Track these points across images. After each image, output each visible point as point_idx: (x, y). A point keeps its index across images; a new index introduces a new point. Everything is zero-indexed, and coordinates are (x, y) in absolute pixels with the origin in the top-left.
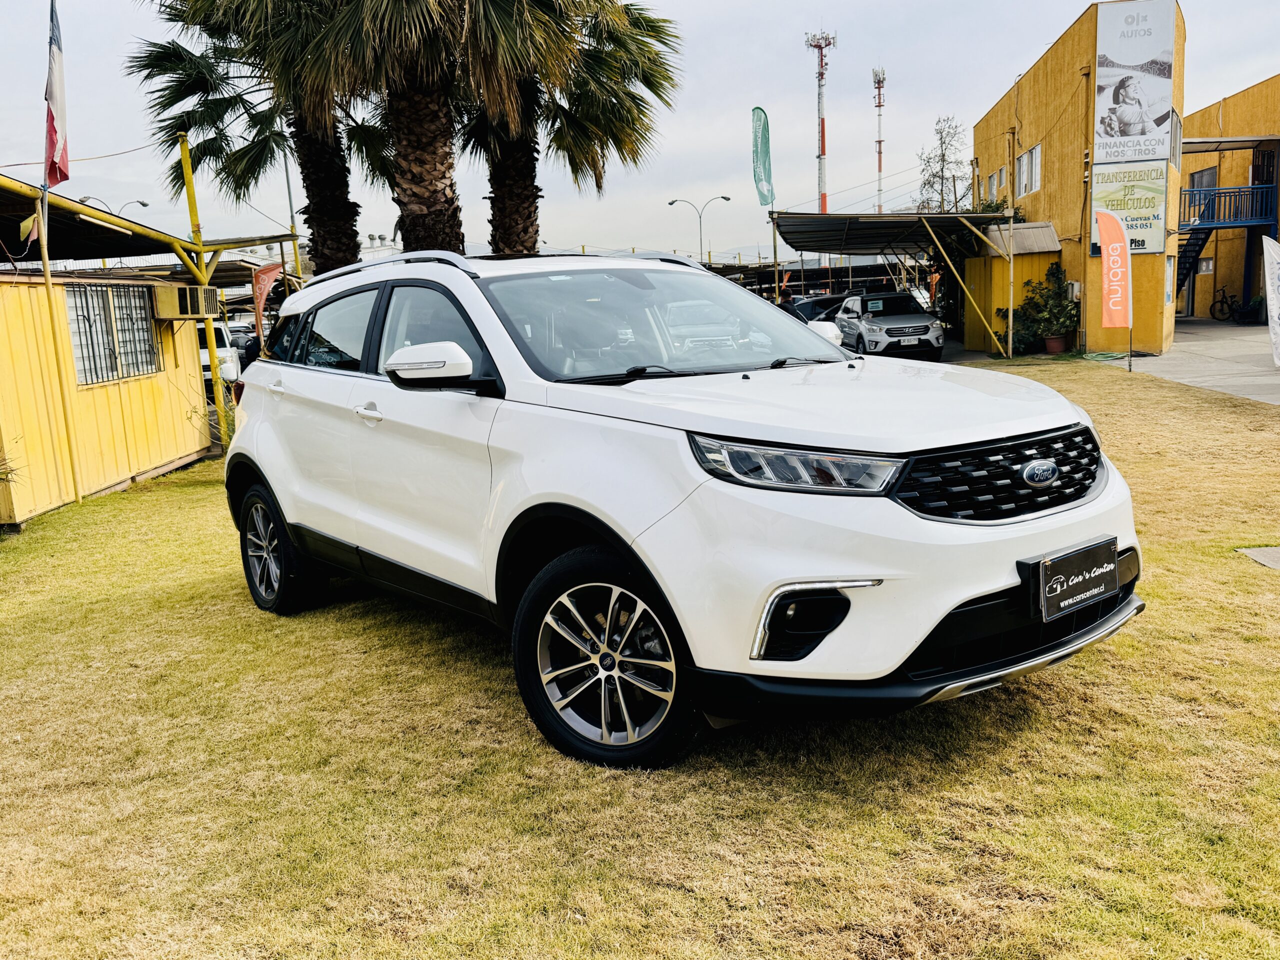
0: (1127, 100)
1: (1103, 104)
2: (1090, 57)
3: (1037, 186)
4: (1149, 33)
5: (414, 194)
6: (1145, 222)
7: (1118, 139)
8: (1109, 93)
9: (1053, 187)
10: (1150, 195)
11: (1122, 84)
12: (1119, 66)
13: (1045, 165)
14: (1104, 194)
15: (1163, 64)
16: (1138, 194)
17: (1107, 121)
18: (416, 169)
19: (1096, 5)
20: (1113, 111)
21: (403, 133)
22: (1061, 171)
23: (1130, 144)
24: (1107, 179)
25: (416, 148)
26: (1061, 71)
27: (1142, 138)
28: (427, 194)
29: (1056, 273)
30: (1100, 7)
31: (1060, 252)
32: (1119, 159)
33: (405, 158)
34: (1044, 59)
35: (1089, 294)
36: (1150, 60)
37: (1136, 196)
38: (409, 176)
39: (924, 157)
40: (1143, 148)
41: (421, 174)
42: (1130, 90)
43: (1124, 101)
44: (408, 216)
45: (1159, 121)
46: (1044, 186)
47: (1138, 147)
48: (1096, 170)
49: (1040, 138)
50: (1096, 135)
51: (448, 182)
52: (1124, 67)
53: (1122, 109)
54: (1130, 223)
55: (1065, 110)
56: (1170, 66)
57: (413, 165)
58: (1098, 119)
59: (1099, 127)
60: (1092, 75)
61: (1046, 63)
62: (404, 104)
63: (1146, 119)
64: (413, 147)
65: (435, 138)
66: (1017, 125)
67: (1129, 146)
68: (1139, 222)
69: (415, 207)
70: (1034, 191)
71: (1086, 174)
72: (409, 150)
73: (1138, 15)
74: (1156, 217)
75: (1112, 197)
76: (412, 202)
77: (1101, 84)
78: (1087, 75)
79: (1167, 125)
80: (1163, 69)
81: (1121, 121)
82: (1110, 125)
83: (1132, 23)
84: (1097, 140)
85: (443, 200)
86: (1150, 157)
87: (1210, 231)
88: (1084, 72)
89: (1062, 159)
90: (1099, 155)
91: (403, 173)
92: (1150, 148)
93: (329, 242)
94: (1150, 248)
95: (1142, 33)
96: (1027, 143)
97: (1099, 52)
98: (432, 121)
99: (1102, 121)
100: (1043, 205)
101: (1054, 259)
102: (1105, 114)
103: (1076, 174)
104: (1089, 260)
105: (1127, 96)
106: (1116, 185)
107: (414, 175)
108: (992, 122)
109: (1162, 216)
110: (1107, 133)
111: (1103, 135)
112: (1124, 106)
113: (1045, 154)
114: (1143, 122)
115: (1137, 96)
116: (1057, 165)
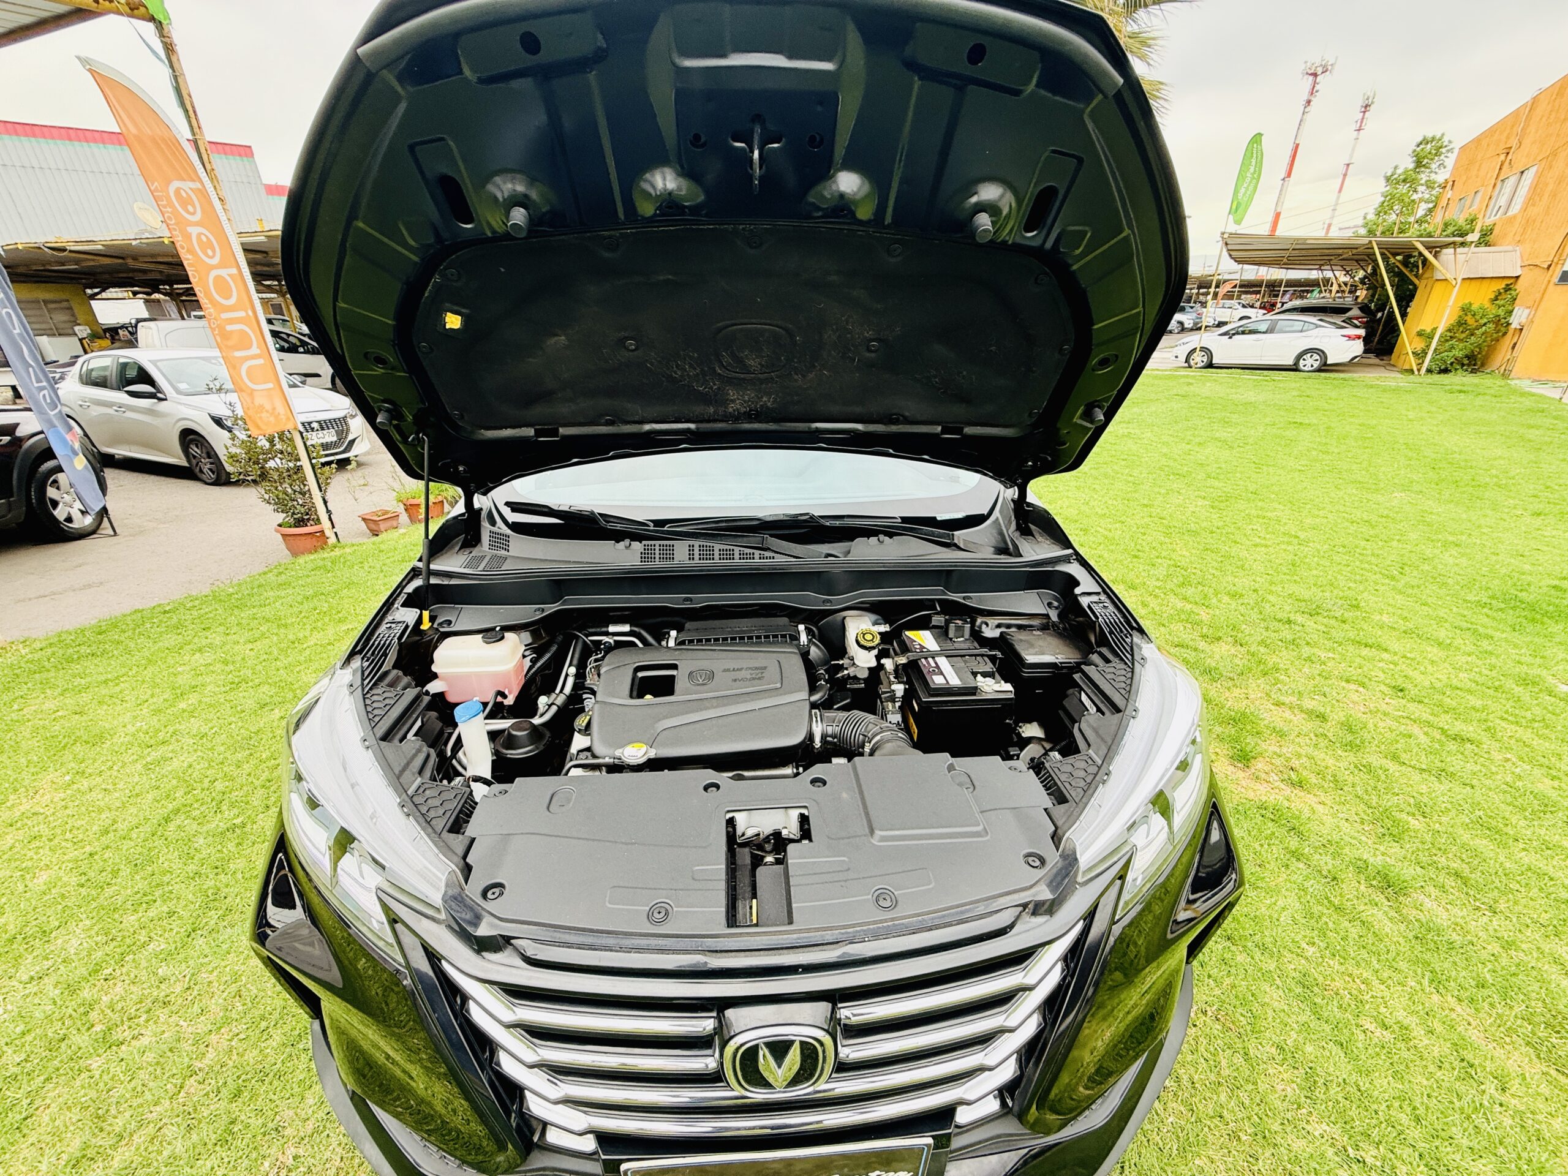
3: (1516, 209)
9: (1536, 210)
13: (1536, 190)
22: (1554, 195)
31: (1518, 277)
35: (1537, 321)
46: (1525, 209)
49: (1540, 158)
66: (1515, 144)
70: (1510, 213)
89: (1559, 182)
96: (1521, 163)
100: (1515, 229)
101: (1507, 285)
104: (1552, 288)
108: (1485, 142)
113: (1539, 176)
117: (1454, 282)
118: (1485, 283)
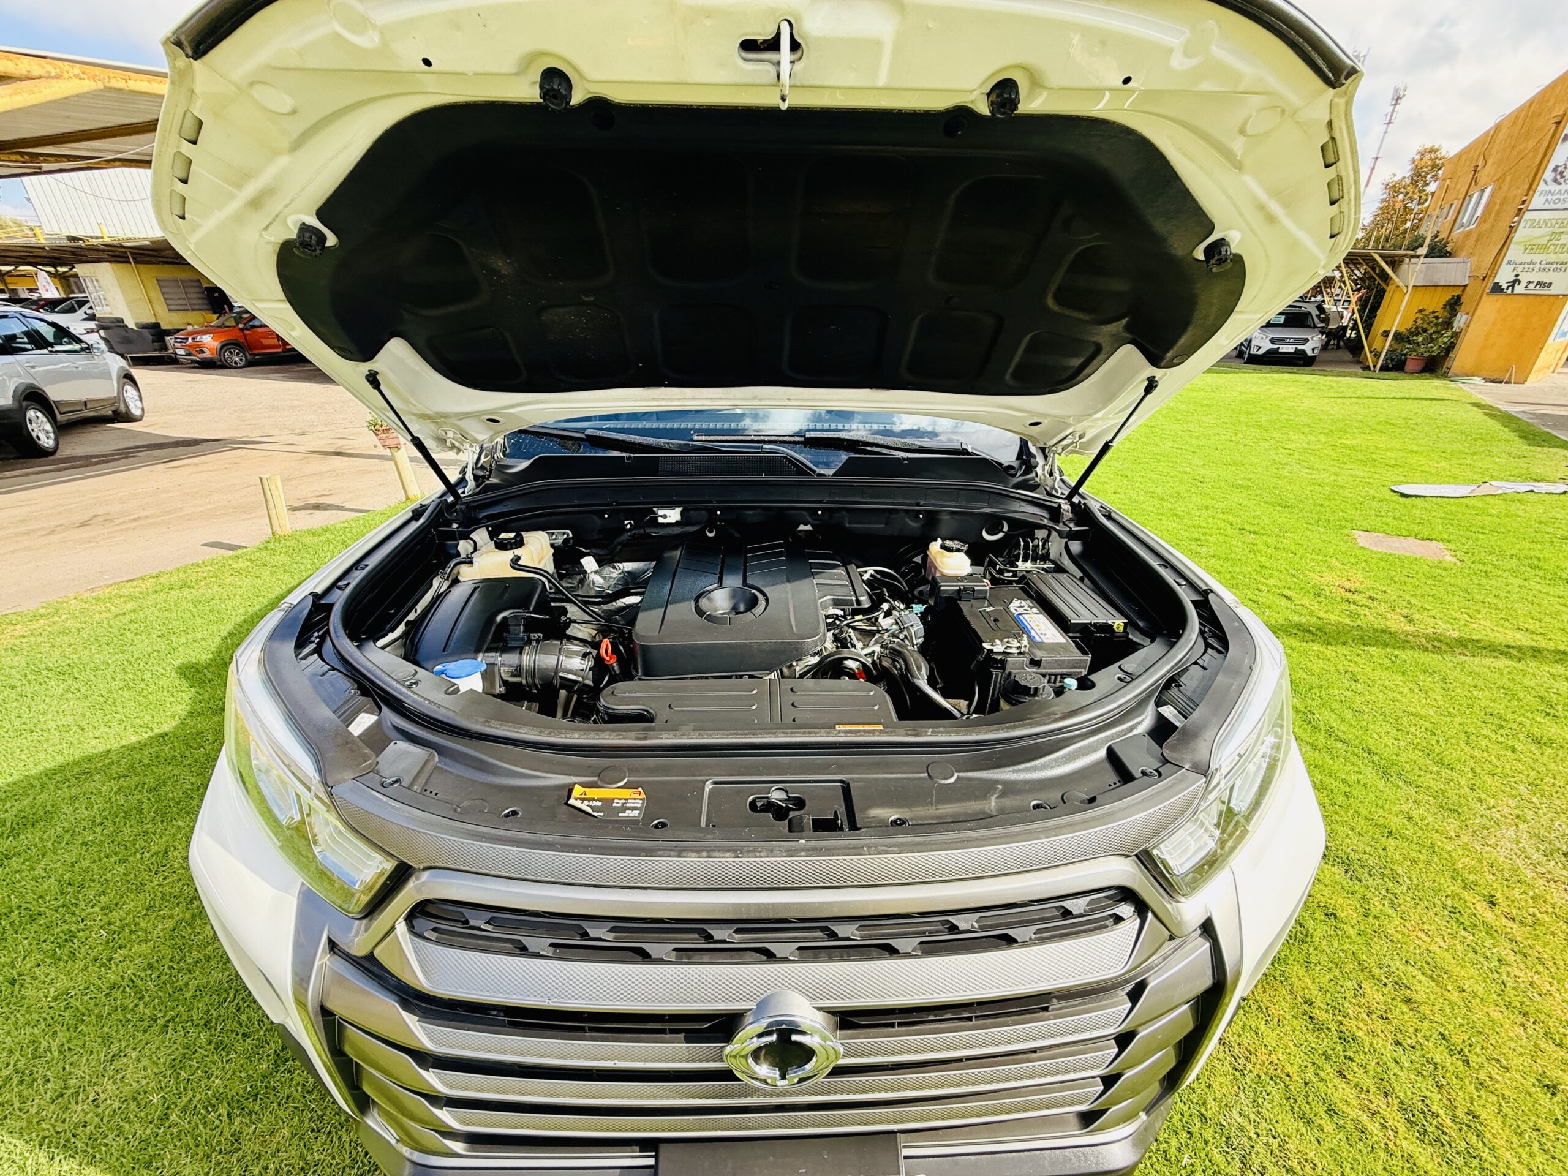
3: (1473, 224)
6: (1560, 266)
7: (1565, 187)
9: (1486, 227)
13: (1487, 206)
14: (1526, 239)
16: (1565, 239)
17: (1560, 169)
22: (1498, 213)
24: (1536, 225)
29: (1454, 304)
31: (1465, 286)
32: (1558, 206)
35: (1471, 326)
37: (1561, 242)
48: (1527, 216)
49: (1495, 179)
50: (1542, 183)
54: (1543, 266)
55: (1526, 155)
58: (1551, 166)
59: (1548, 175)
60: (1562, 124)
61: (1531, 106)
66: (1481, 163)
68: (1555, 266)
71: (1516, 219)
75: (1534, 242)
78: (1558, 123)
82: (1562, 173)
84: (1542, 187)
88: (1556, 120)
89: (1502, 204)
94: (1555, 290)
96: (1483, 180)
99: (1555, 170)
100: (1470, 243)
101: (1457, 292)
103: (1508, 218)
104: (1485, 298)
106: (1544, 230)
108: (1464, 158)
110: (1555, 181)
111: (1550, 182)
113: (1492, 194)
116: (1497, 207)
117: (1405, 290)
118: (1440, 289)
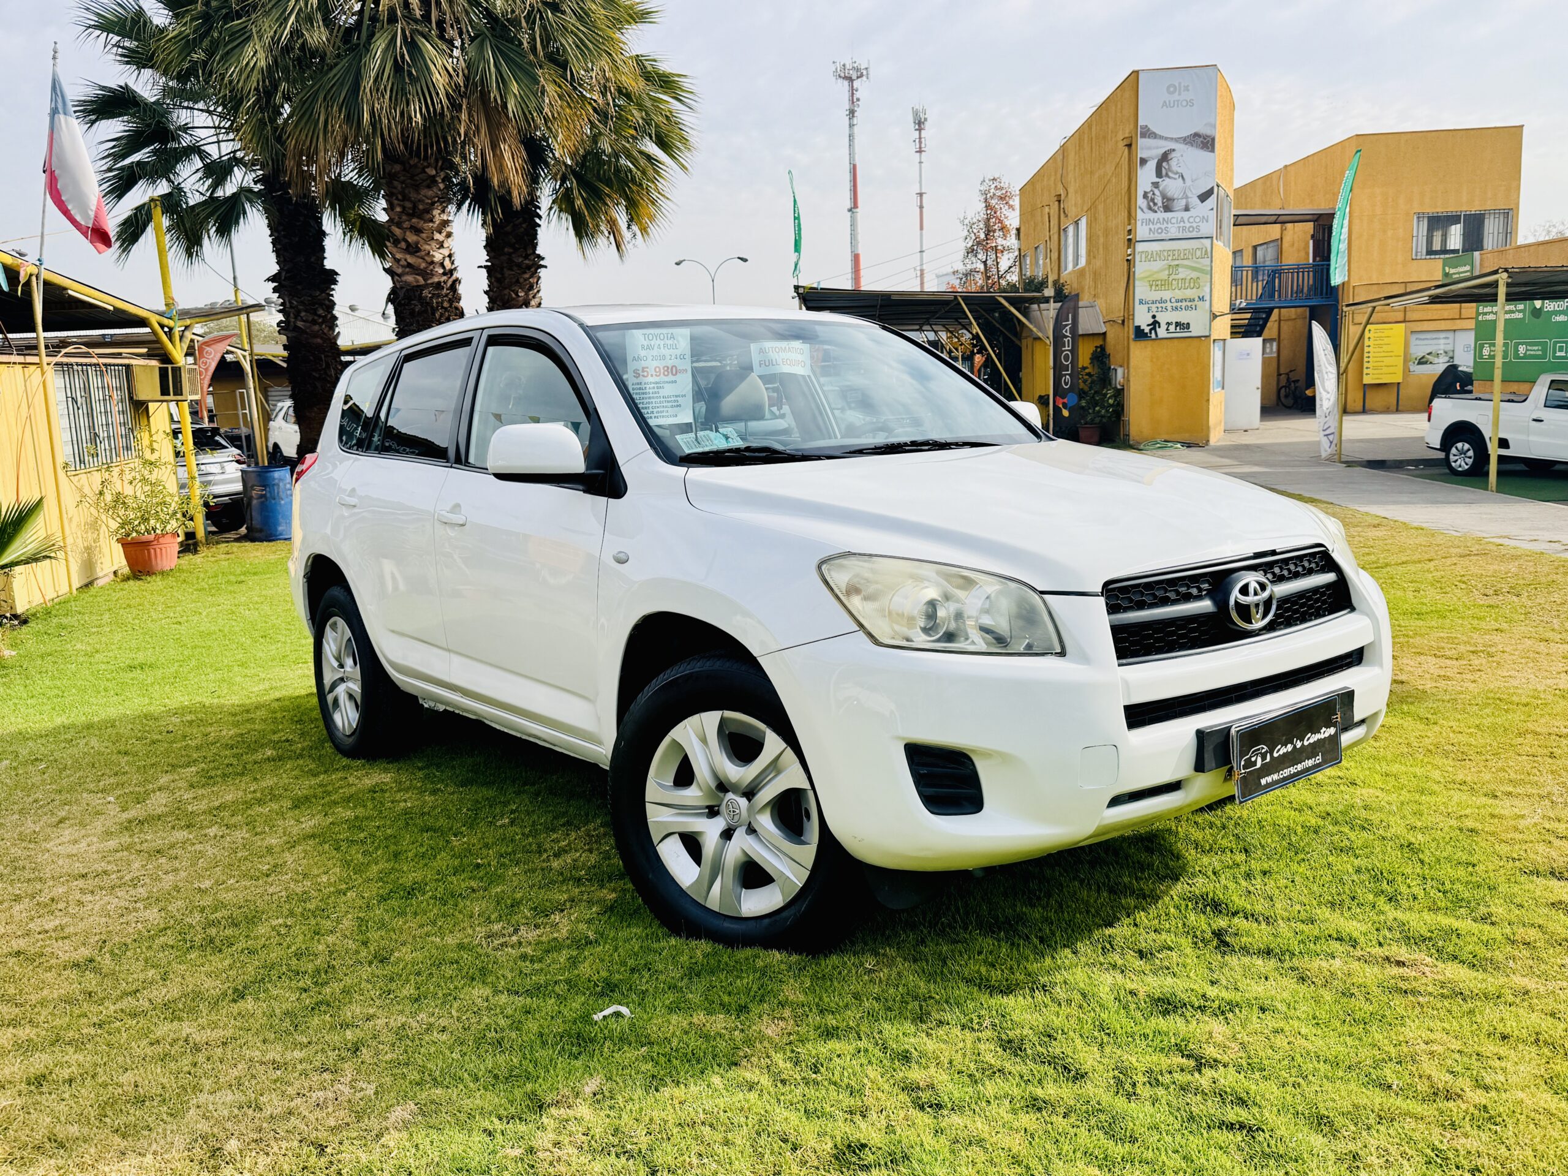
0: (1170, 174)
1: (1146, 177)
2: (1132, 126)
3: (1083, 262)
4: (1190, 103)
5: (409, 265)
6: (1190, 304)
7: (1161, 215)
8: (1152, 165)
9: (1098, 263)
10: (1194, 275)
11: (1165, 157)
12: (1161, 137)
13: (1090, 239)
14: (1148, 274)
15: (1205, 137)
16: (1183, 273)
17: (1150, 195)
18: (412, 238)
19: (1136, 73)
20: (1156, 185)
21: (397, 199)
22: (1106, 247)
23: (1174, 221)
24: (1151, 257)
25: (412, 215)
26: (1104, 138)
27: (1186, 215)
28: (423, 265)
29: (1101, 356)
30: (1141, 75)
31: (1104, 334)
32: (1163, 236)
33: (399, 225)
34: (1088, 124)
35: (1132, 379)
36: (1192, 132)
37: (1181, 276)
38: (403, 245)
39: (966, 222)
40: (1188, 225)
41: (417, 243)
42: (1173, 163)
43: (1167, 175)
44: (402, 288)
45: (1204, 197)
46: (1088, 262)
47: (1182, 224)
48: (1140, 247)
49: (1085, 209)
50: (1139, 211)
51: (446, 252)
52: (1166, 139)
53: (1165, 183)
54: (1175, 305)
55: (1109, 181)
56: (1213, 140)
57: (408, 233)
58: (1140, 194)
59: (1141, 202)
60: (1133, 146)
61: (1090, 127)
62: (398, 167)
63: (1189, 195)
64: (408, 215)
65: (433, 204)
66: (1062, 192)
67: (1173, 222)
68: (1184, 304)
69: (409, 278)
70: (1080, 266)
71: (1129, 251)
72: (404, 217)
73: (1180, 84)
74: (1201, 299)
75: (1155, 277)
76: (407, 273)
77: (1144, 156)
78: (1129, 146)
79: (1211, 201)
80: (1207, 143)
81: (1164, 196)
82: (1153, 200)
83: (1173, 93)
84: (1140, 215)
85: (441, 271)
86: (1194, 234)
87: (1271, 310)
88: (1126, 142)
89: (1106, 235)
90: (1142, 232)
91: (396, 242)
92: (1195, 225)
93: (303, 314)
94: (1195, 331)
95: (1184, 103)
96: (1072, 211)
97: (1141, 123)
98: (429, 187)
99: (1145, 196)
100: (1088, 281)
101: (1099, 342)
102: (1148, 188)
103: (1120, 252)
104: (1132, 344)
105: (1169, 169)
106: (1158, 265)
107: (409, 245)
108: (1038, 186)
109: (1207, 298)
110: (1150, 208)
111: (1146, 210)
112: (1167, 180)
113: (1090, 226)
114: (1187, 197)
115: (1180, 170)
116: (1102, 240)
117: (1048, 341)
